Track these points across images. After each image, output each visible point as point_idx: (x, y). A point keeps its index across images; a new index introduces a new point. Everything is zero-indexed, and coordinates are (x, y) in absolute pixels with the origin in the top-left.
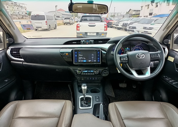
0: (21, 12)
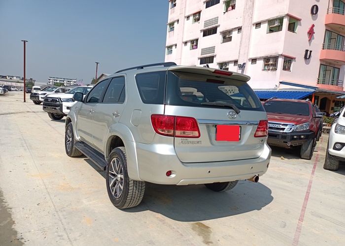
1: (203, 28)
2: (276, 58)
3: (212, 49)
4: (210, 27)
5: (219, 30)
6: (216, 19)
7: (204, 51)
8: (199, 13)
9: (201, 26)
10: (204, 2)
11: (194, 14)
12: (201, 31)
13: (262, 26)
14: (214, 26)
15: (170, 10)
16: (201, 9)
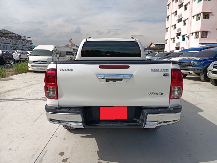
0: (26, 46)
1: (178, 19)
2: (198, 32)
3: (180, 29)
6: (182, 15)
7: (178, 30)
8: (176, 11)
9: (177, 18)
10: (178, 6)
11: (175, 12)
12: (177, 20)
13: (195, 17)
14: (181, 18)
15: (167, 10)
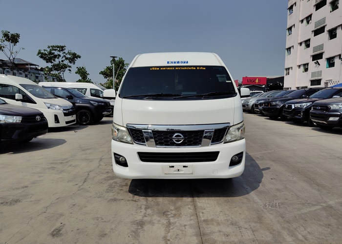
1: (314, 29)
3: (321, 46)
4: (319, 27)
5: (327, 29)
6: (324, 20)
7: (315, 49)
8: (311, 16)
9: (312, 26)
10: (314, 6)
11: (307, 18)
12: (312, 31)
14: (322, 26)
15: (288, 17)
16: (312, 13)
